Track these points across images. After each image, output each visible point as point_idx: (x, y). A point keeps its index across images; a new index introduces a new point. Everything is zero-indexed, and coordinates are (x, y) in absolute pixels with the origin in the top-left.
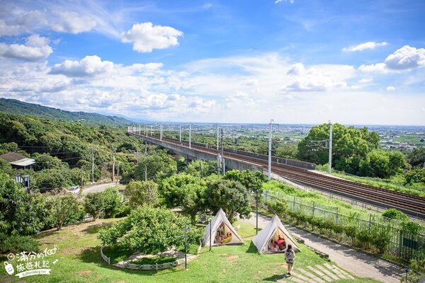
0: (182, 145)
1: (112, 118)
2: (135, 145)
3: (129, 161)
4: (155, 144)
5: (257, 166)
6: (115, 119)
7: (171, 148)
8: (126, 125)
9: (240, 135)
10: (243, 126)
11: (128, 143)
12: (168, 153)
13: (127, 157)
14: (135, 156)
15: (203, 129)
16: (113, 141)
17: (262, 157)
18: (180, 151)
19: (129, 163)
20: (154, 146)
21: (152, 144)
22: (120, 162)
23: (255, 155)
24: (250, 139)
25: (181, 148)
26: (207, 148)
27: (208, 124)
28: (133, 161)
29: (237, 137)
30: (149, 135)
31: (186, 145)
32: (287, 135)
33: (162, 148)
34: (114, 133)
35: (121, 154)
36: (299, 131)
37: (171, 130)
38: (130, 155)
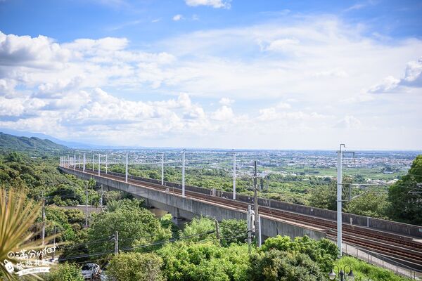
0: (167, 191)
1: (27, 141)
2: (78, 190)
3: (71, 221)
4: (115, 189)
5: (313, 231)
6: (35, 142)
7: (146, 196)
8: (55, 154)
9: (269, 171)
10: (273, 155)
11: (66, 187)
12: (142, 205)
13: (67, 213)
14: (81, 212)
15: (199, 160)
16: (37, 185)
17: (321, 214)
18: (163, 201)
19: (71, 225)
20: (115, 194)
21: (109, 188)
22: (54, 223)
23: (305, 210)
24: (288, 179)
25: (167, 196)
26: (214, 195)
27: (208, 153)
28: (78, 221)
29: (263, 176)
30: (103, 172)
31: (176, 191)
32: (359, 173)
33: (130, 196)
34: (38, 170)
35: (54, 207)
36: (383, 164)
37: (140, 162)
38: (72, 209)
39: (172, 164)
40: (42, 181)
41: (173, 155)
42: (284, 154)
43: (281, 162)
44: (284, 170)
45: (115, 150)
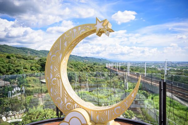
1: (100, 60)
6: (102, 60)
8: (106, 63)
39: (140, 66)
40: (95, 70)
41: (140, 63)
42: (176, 63)
43: (175, 65)
44: (176, 68)
45: (123, 62)
